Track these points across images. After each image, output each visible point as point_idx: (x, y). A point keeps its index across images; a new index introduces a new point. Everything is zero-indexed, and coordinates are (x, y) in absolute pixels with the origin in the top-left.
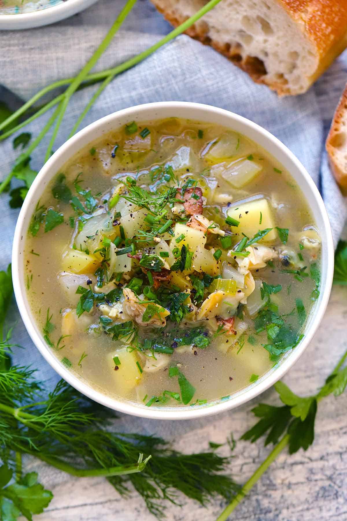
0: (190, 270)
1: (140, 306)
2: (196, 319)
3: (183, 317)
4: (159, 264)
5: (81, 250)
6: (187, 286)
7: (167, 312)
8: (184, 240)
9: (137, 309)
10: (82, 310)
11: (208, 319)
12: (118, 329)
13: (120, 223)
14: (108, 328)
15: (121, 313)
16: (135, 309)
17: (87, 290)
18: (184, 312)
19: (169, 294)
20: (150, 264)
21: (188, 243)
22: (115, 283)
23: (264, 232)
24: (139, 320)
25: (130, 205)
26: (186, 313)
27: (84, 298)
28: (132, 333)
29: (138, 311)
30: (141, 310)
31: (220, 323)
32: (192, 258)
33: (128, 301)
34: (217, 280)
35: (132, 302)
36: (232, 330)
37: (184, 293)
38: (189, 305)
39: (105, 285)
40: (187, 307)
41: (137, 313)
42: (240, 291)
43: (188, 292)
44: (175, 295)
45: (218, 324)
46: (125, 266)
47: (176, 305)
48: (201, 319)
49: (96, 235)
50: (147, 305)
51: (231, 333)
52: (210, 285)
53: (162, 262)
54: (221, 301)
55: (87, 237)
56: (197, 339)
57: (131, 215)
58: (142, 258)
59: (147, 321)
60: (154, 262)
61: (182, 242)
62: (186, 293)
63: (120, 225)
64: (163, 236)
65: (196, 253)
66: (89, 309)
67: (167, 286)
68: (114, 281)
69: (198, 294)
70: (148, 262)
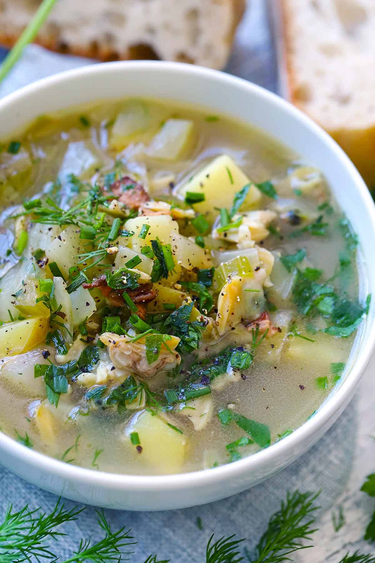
0: (176, 273)
1: (135, 345)
2: (217, 333)
3: (198, 338)
4: (133, 278)
5: (13, 320)
6: (183, 296)
7: (176, 340)
8: (149, 234)
9: (133, 352)
10: (56, 395)
11: (233, 329)
12: (120, 394)
13: (48, 260)
14: (105, 400)
15: (113, 368)
16: (130, 352)
17: (48, 366)
18: (196, 331)
19: (164, 319)
20: (122, 282)
21: (156, 236)
22: (81, 339)
23: (242, 192)
24: (143, 366)
25: (50, 229)
26: (200, 330)
27: (50, 378)
28: (141, 390)
29: (136, 353)
30: (139, 350)
31: (252, 327)
32: (172, 253)
33: (116, 347)
34: (221, 267)
35: (123, 345)
36: (273, 328)
37: (185, 305)
38: (198, 318)
39: (70, 347)
40: (199, 322)
41: (136, 357)
42: (258, 269)
43: (189, 302)
44: (173, 315)
45: (250, 329)
46: (88, 304)
47: (182, 328)
48: (225, 332)
49: (25, 285)
50: (145, 340)
51: (273, 332)
52: (212, 281)
53: (135, 273)
54: (241, 291)
55: (12, 295)
56: (234, 360)
57: (60, 238)
58: (107, 278)
59: (155, 360)
60: (125, 278)
61: (149, 238)
62: (187, 304)
63: (50, 262)
64: (117, 244)
65: (173, 244)
66: (66, 388)
67: (155, 310)
68: (79, 337)
69: (203, 299)
70: (117, 280)
